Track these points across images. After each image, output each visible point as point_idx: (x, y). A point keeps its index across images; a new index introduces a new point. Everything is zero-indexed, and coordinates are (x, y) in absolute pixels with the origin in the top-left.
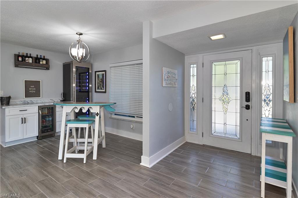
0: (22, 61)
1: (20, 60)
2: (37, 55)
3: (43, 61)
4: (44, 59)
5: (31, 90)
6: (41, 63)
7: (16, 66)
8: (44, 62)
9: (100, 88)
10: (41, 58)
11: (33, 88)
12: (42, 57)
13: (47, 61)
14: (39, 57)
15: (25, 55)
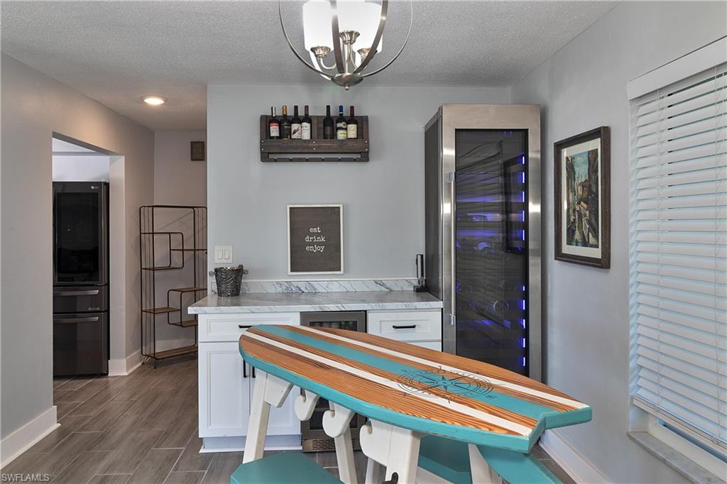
0: (280, 137)
1: (272, 135)
2: (328, 107)
3: (346, 129)
4: (352, 119)
5: (310, 244)
6: (341, 135)
7: (266, 157)
8: (352, 130)
9: (577, 236)
10: (341, 118)
11: (318, 235)
12: (346, 113)
13: (362, 123)
14: (334, 112)
15: (290, 113)
